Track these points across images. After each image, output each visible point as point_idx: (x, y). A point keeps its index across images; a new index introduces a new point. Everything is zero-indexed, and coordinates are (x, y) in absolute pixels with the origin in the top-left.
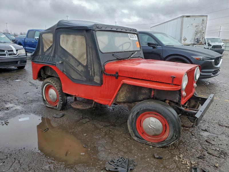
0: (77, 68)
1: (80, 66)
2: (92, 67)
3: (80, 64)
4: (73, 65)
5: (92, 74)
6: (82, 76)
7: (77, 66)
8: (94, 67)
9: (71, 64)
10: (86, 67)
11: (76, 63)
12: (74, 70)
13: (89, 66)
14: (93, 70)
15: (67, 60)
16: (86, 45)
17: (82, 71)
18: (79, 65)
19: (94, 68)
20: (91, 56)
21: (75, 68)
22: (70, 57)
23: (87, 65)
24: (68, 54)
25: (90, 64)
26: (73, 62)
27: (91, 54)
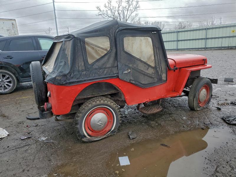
0: (147, 72)
1: (150, 68)
2: (160, 66)
3: (149, 66)
4: (142, 70)
5: (160, 74)
6: (154, 78)
7: (147, 69)
8: (162, 65)
9: (140, 70)
10: (155, 68)
11: (145, 66)
12: (144, 75)
13: (158, 67)
14: (160, 69)
15: (135, 66)
16: (153, 46)
17: (153, 73)
18: (148, 68)
19: (161, 67)
20: (158, 56)
21: (145, 72)
22: (139, 62)
23: (156, 66)
24: (135, 59)
25: (158, 64)
26: (142, 67)
27: (158, 54)
